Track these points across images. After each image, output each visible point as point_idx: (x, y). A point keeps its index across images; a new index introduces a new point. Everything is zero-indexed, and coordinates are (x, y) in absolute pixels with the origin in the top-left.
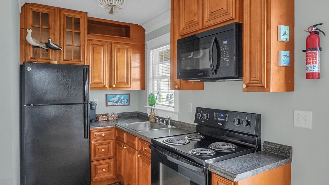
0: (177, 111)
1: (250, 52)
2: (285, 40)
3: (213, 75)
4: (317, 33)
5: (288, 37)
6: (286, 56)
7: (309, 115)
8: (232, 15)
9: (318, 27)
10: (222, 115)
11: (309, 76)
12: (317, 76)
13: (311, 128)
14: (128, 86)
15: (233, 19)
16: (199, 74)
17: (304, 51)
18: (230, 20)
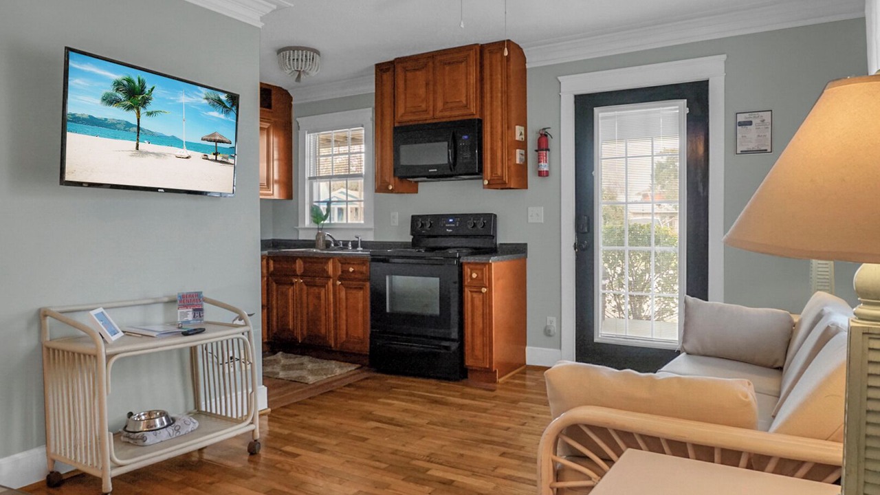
0: (371, 225)
1: (492, 149)
2: (521, 140)
3: (451, 170)
4: (546, 136)
5: (523, 137)
6: (522, 154)
7: (541, 210)
8: (473, 110)
9: (546, 130)
10: (451, 220)
11: (540, 174)
12: (547, 174)
13: (543, 222)
14: (269, 192)
15: (474, 115)
16: (430, 171)
17: (536, 151)
18: (470, 115)
